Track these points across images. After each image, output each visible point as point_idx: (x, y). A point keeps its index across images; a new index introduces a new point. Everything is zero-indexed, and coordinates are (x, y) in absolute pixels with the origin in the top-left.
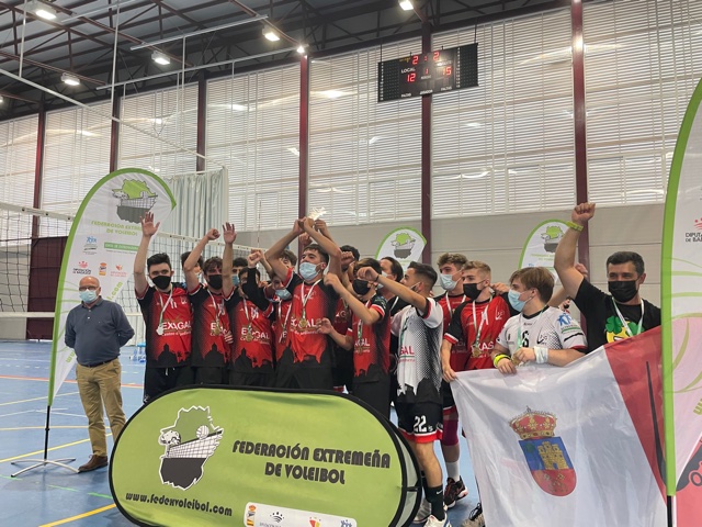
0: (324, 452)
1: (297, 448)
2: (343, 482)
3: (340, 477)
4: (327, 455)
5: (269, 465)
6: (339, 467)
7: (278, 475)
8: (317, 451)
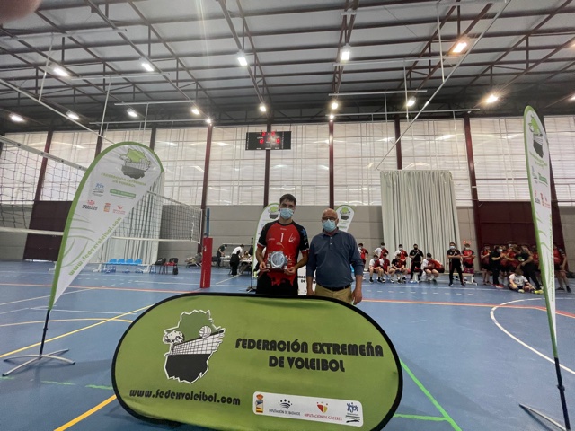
0: (322, 346)
1: (296, 342)
2: (343, 370)
3: (339, 366)
4: (325, 348)
5: (271, 358)
6: (338, 357)
7: (282, 366)
8: (315, 345)
